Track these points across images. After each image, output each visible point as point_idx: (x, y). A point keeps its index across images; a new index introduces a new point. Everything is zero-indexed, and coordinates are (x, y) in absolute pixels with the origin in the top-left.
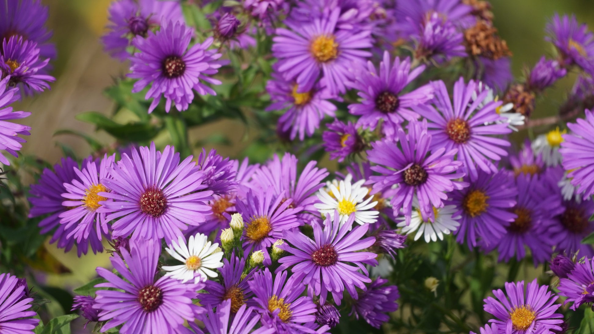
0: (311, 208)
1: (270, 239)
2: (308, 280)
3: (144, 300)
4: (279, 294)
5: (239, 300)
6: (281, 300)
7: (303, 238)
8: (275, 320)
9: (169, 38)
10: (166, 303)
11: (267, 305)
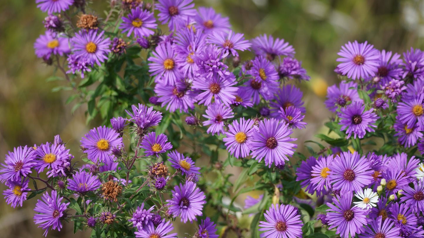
0: (413, 176)
1: (397, 190)
2: (412, 206)
3: (346, 216)
4: (402, 213)
5: (385, 215)
6: (403, 215)
7: (410, 189)
8: (400, 225)
9: (356, 108)
10: (356, 217)
11: (397, 218)
